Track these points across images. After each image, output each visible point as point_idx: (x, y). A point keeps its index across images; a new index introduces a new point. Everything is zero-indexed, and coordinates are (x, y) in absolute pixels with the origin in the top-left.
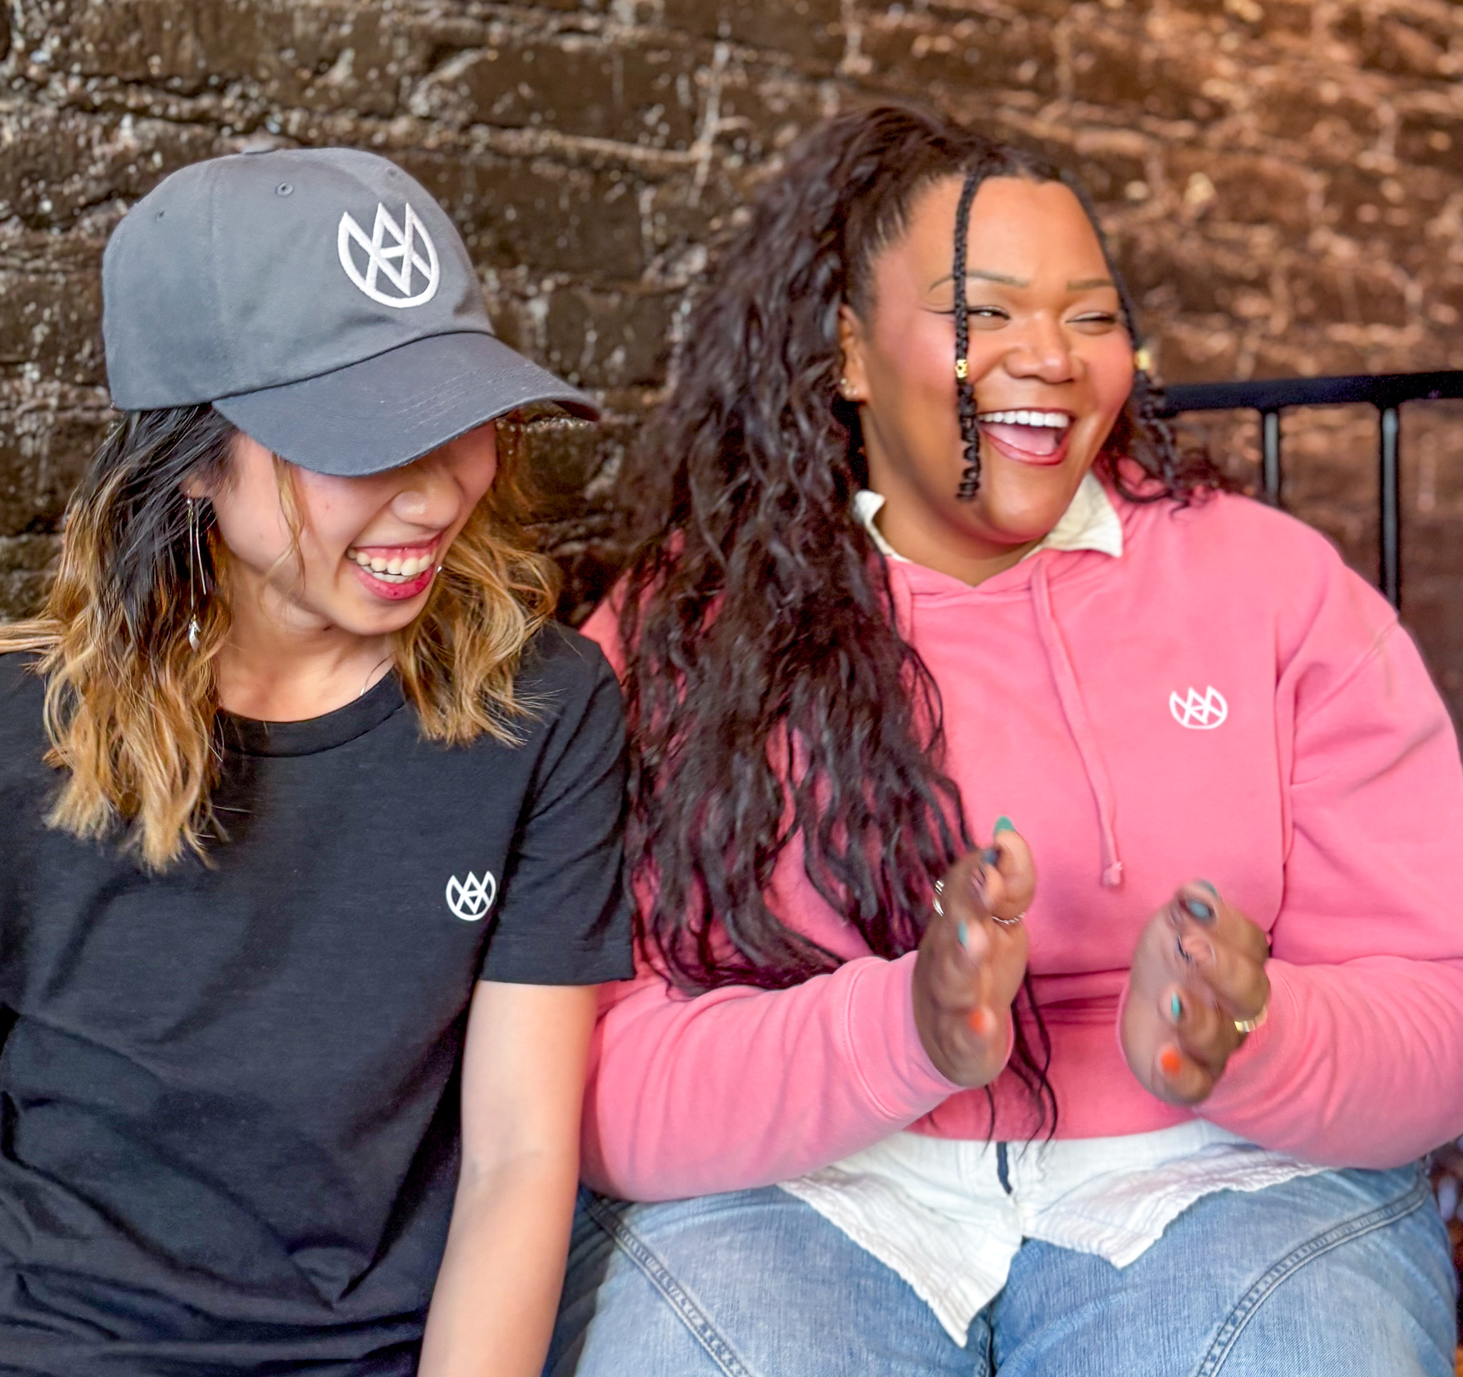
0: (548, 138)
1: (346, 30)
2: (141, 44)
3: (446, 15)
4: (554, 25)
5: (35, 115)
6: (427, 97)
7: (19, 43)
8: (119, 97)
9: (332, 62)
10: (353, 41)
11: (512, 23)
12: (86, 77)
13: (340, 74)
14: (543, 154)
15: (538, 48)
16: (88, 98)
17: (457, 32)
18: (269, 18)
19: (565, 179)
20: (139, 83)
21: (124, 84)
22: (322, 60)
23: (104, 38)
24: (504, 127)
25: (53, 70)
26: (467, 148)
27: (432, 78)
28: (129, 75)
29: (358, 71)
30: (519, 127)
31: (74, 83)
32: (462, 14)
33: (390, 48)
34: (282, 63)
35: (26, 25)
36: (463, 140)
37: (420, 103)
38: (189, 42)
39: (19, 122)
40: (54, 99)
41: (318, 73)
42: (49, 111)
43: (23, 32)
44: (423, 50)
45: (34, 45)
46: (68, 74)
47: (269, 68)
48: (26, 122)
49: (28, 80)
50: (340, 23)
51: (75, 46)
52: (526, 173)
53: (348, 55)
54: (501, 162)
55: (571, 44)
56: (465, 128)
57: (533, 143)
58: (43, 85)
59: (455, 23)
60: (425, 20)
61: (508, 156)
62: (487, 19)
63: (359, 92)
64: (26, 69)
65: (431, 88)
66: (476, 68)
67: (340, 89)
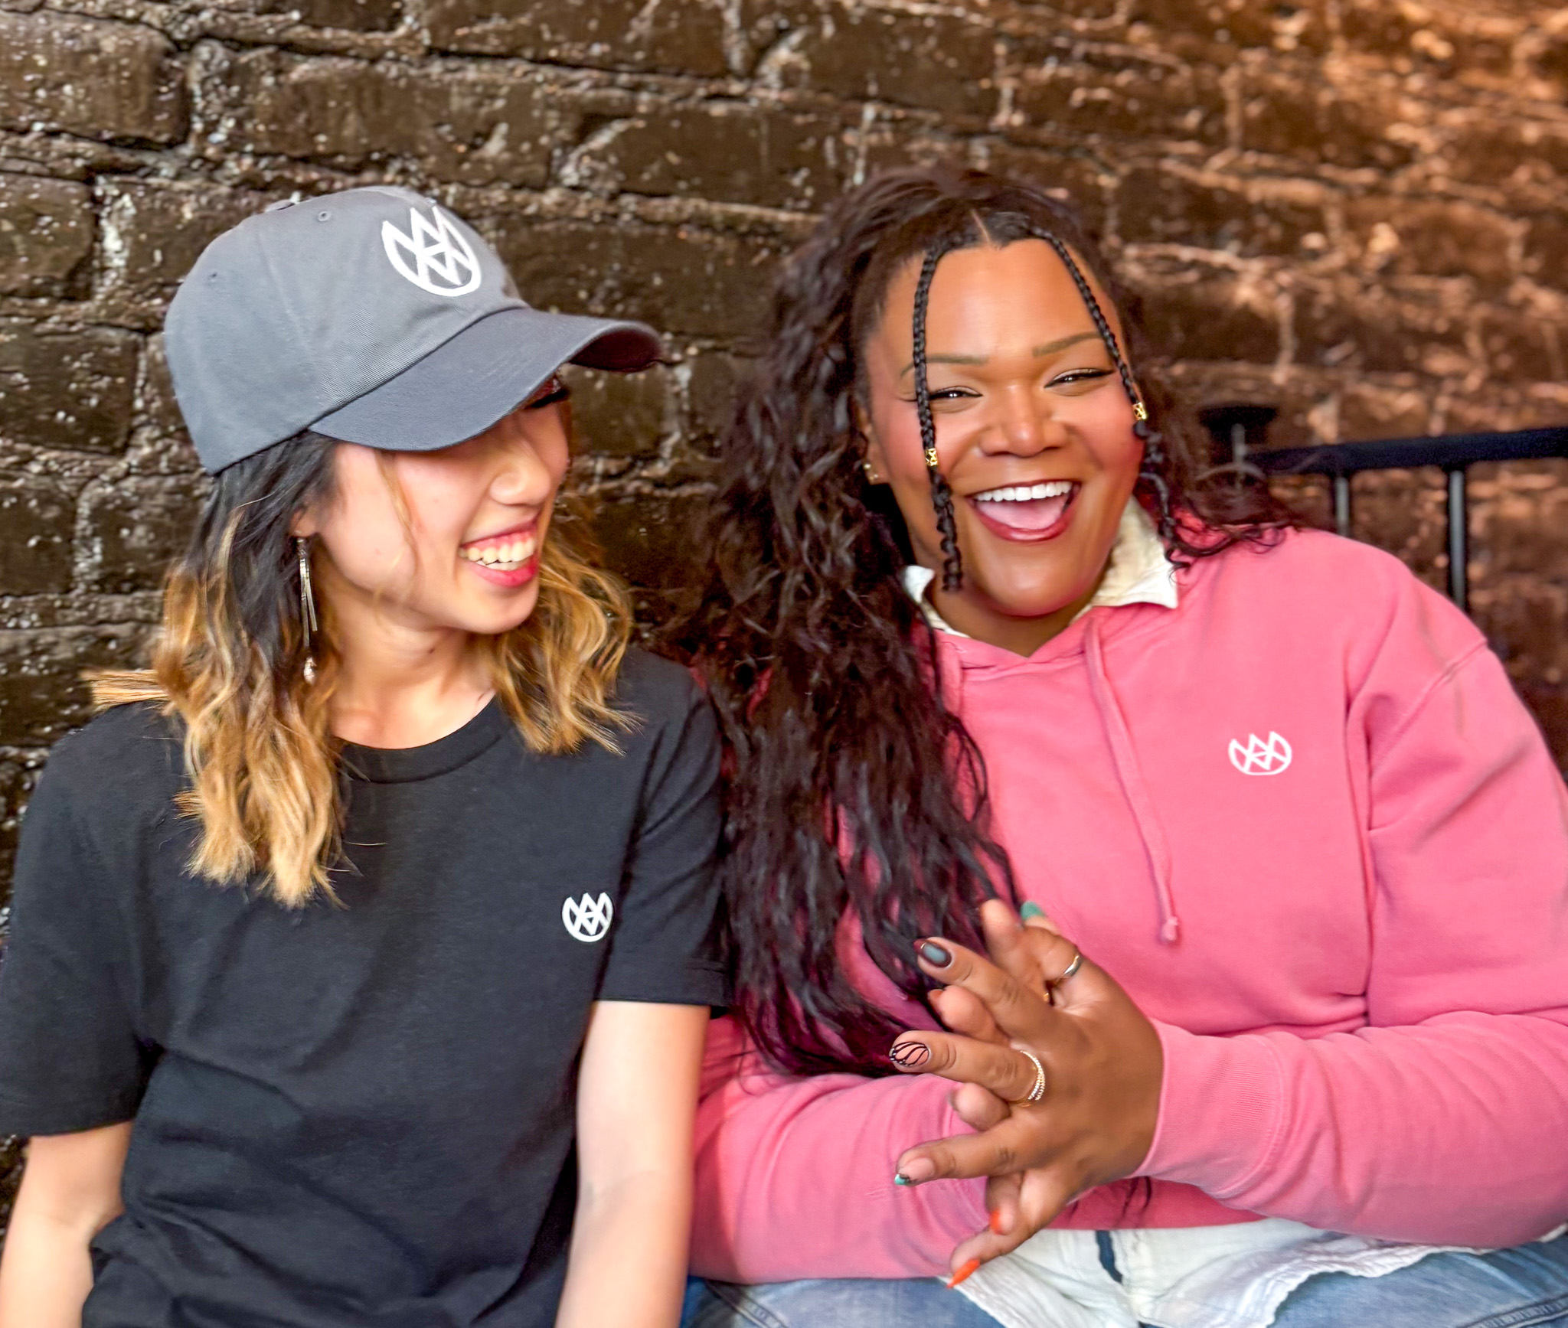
0: (694, 205)
1: (500, 104)
2: (309, 121)
3: (596, 86)
4: (701, 92)
5: (212, 193)
6: (577, 169)
7: (198, 126)
8: (287, 174)
9: (487, 136)
10: (505, 115)
11: (660, 91)
12: (257, 155)
13: (494, 147)
14: (688, 222)
15: (685, 116)
16: (259, 176)
17: (605, 102)
18: (427, 94)
19: (711, 243)
20: (305, 160)
21: (294, 161)
22: (478, 135)
23: (274, 119)
24: (652, 195)
25: (228, 150)
26: (615, 216)
27: (583, 148)
28: (297, 153)
29: (512, 145)
30: (666, 195)
31: (247, 161)
32: (612, 84)
33: (543, 119)
34: (440, 138)
35: (205, 108)
36: (611, 209)
37: (570, 174)
38: (352, 118)
39: (197, 200)
40: (229, 178)
41: (473, 147)
42: (224, 190)
43: (201, 115)
44: (573, 121)
45: (211, 127)
46: (242, 153)
47: (427, 143)
48: (204, 200)
49: (206, 160)
50: (493, 97)
51: (249, 126)
52: (674, 240)
53: (503, 128)
54: (649, 229)
55: (718, 109)
56: (613, 197)
57: (679, 209)
58: (219, 165)
59: (604, 93)
60: (576, 91)
61: (656, 224)
62: (636, 88)
63: (513, 164)
64: (204, 149)
65: (580, 159)
66: (623, 135)
67: (494, 161)
